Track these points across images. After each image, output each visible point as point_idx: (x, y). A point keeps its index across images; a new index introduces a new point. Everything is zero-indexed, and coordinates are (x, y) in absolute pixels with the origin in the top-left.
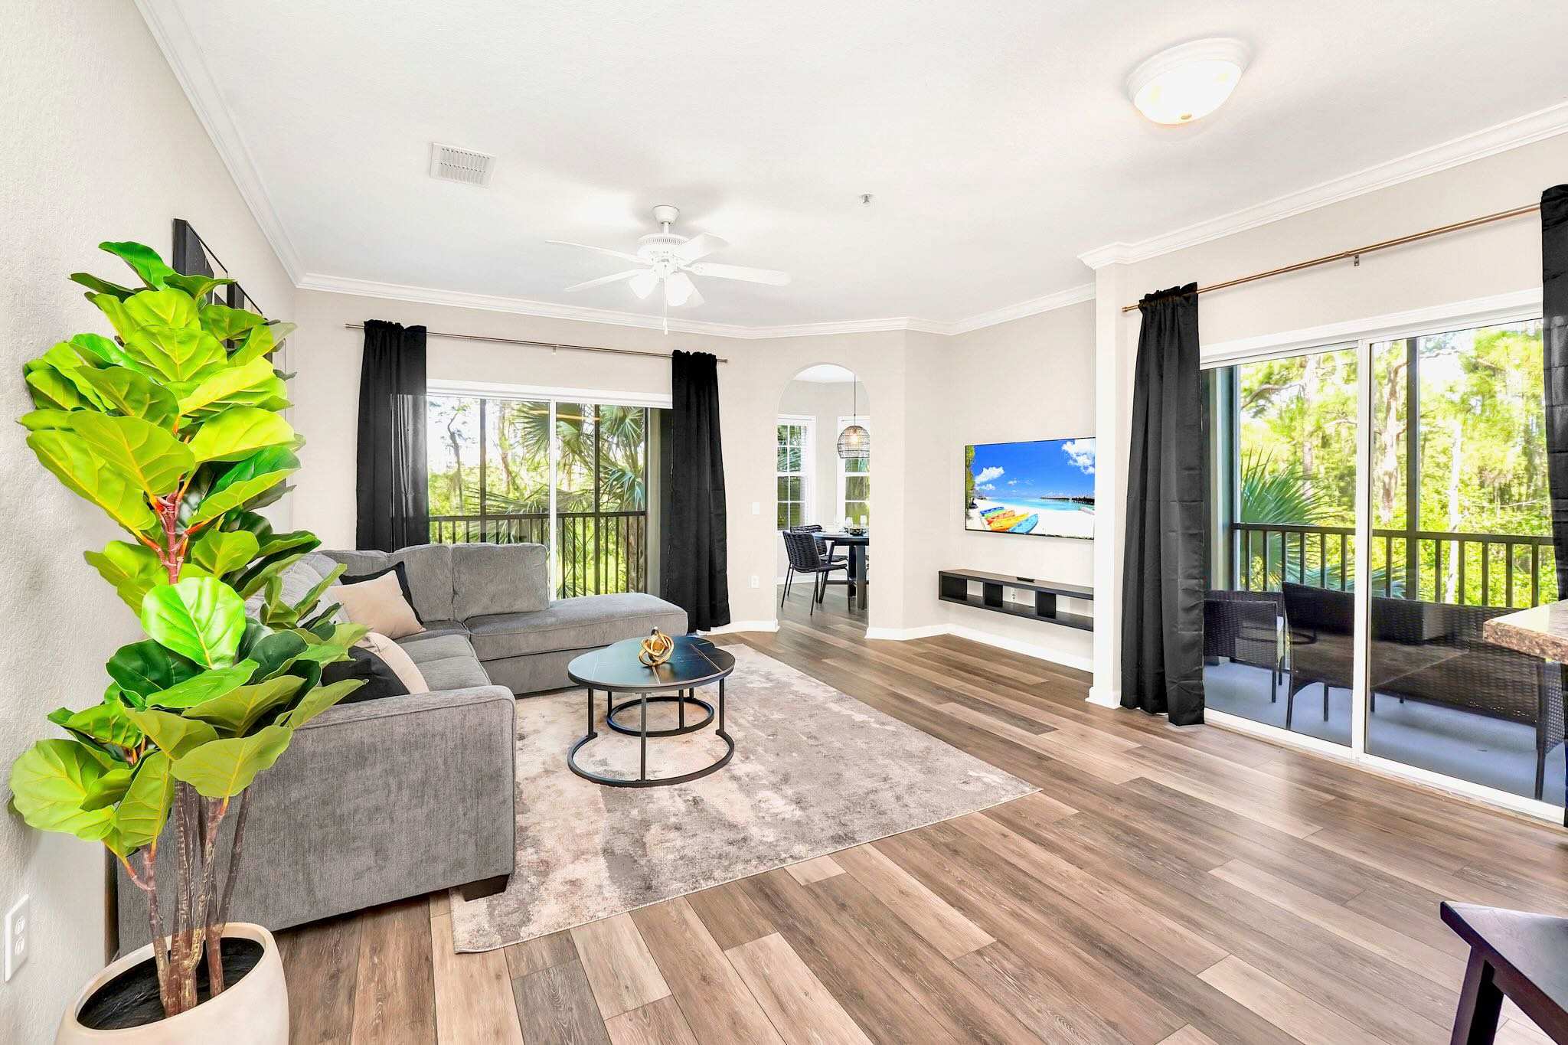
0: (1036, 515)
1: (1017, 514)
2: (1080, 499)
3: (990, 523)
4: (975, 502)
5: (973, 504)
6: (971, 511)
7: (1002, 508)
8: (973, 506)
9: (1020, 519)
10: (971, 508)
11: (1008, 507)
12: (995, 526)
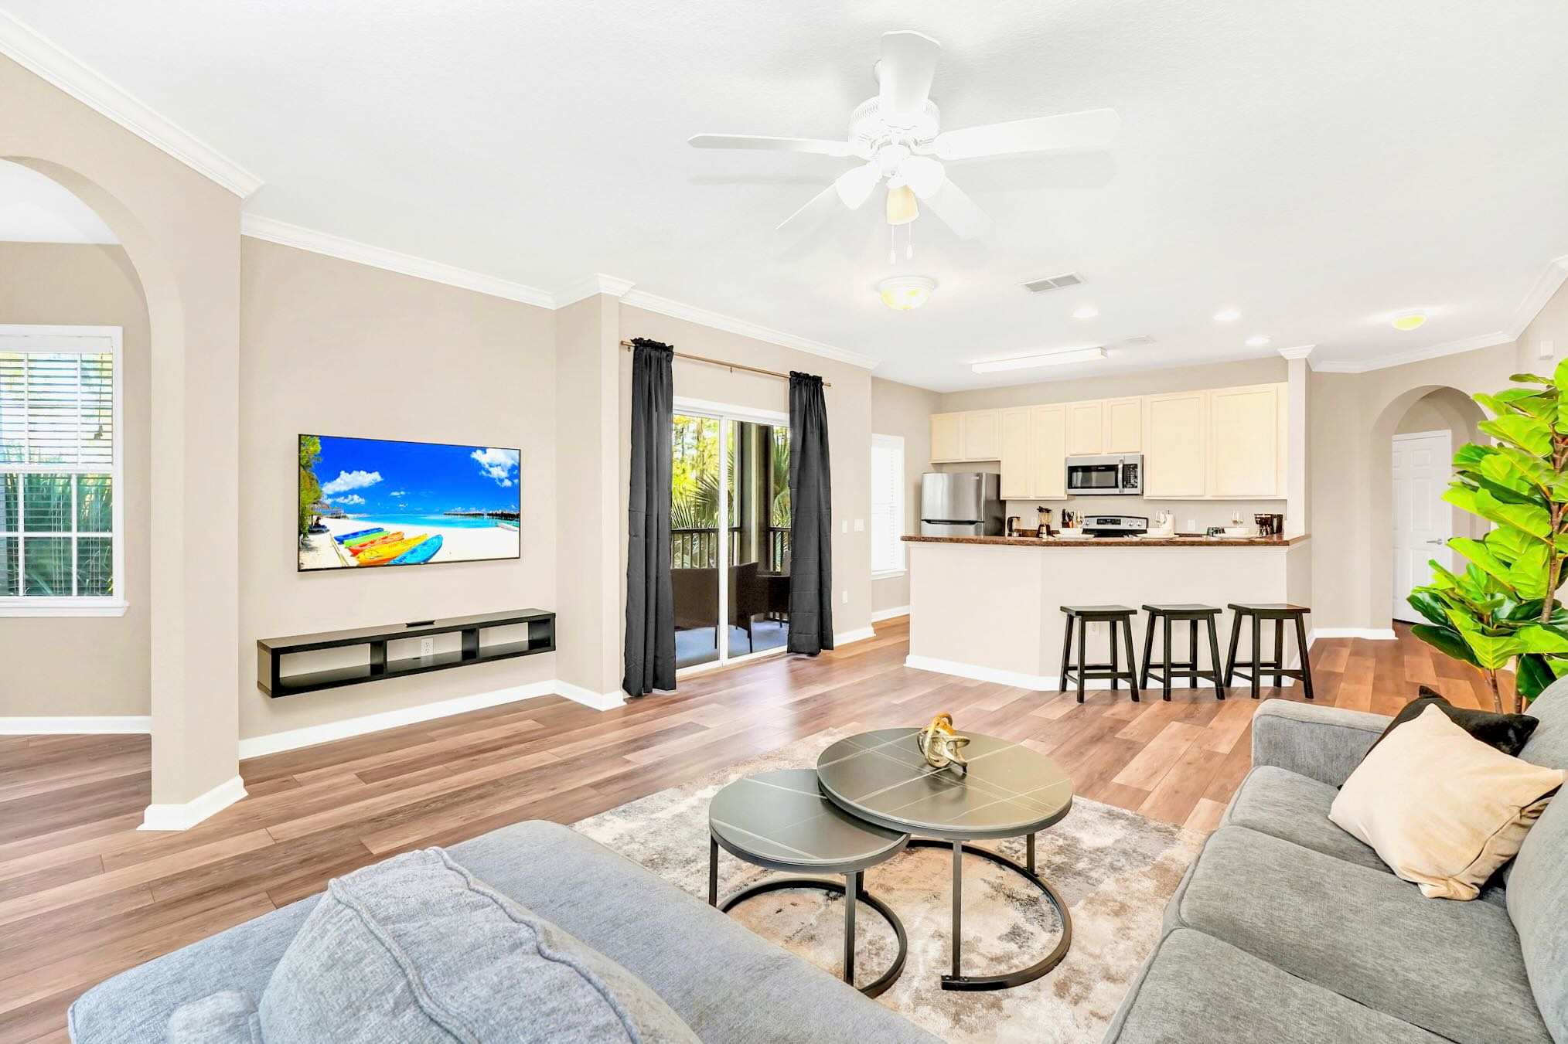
0: (439, 537)
1: (406, 537)
2: (496, 515)
3: (355, 553)
4: (321, 522)
5: (317, 525)
6: (314, 539)
7: (379, 530)
8: (318, 529)
9: (413, 545)
10: (312, 532)
11: (390, 528)
12: (364, 557)
